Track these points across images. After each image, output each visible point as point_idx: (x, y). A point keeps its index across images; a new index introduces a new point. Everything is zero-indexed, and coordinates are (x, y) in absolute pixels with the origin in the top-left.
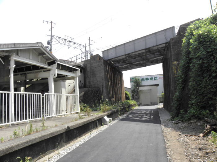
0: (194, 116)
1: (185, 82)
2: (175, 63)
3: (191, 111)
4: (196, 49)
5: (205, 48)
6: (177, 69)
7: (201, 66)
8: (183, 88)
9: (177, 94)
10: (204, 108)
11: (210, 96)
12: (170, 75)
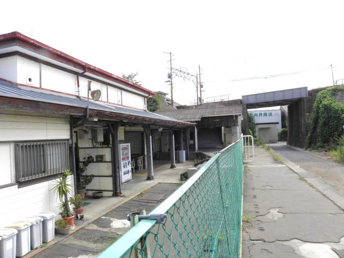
0: (320, 146)
1: (315, 128)
2: (307, 114)
3: (319, 144)
4: (323, 112)
5: (327, 113)
6: (308, 119)
7: (325, 122)
8: (313, 132)
9: (309, 135)
10: (325, 142)
11: (328, 137)
12: (301, 121)
